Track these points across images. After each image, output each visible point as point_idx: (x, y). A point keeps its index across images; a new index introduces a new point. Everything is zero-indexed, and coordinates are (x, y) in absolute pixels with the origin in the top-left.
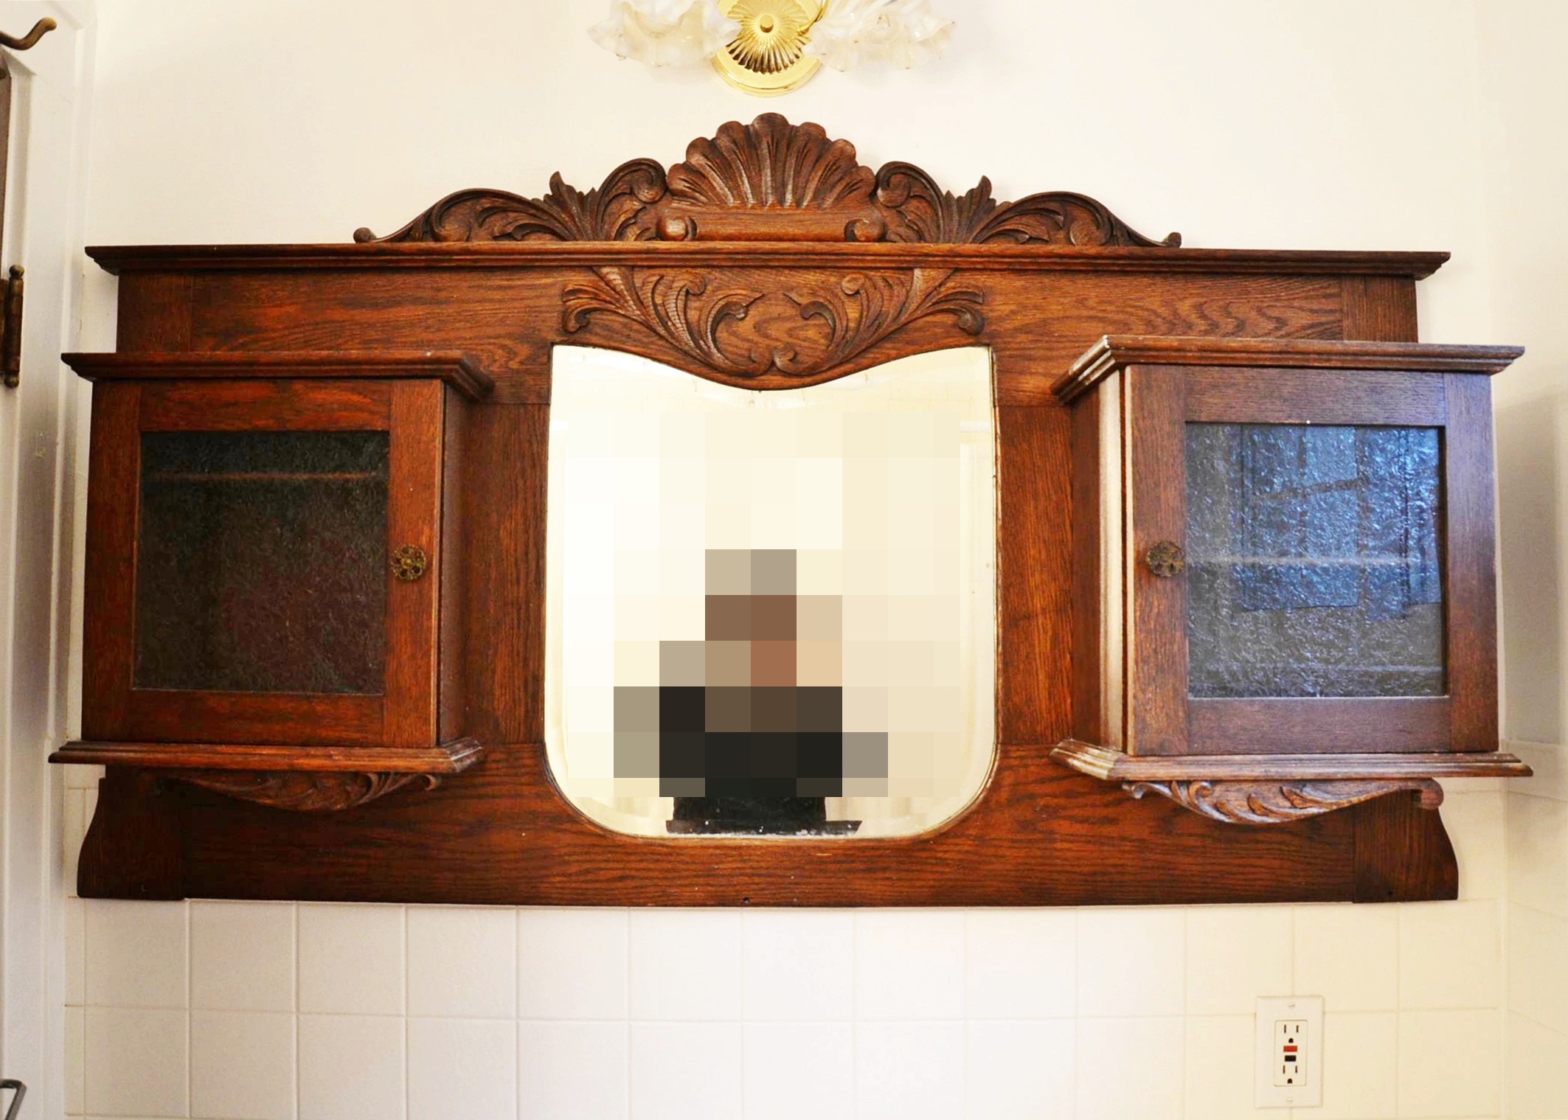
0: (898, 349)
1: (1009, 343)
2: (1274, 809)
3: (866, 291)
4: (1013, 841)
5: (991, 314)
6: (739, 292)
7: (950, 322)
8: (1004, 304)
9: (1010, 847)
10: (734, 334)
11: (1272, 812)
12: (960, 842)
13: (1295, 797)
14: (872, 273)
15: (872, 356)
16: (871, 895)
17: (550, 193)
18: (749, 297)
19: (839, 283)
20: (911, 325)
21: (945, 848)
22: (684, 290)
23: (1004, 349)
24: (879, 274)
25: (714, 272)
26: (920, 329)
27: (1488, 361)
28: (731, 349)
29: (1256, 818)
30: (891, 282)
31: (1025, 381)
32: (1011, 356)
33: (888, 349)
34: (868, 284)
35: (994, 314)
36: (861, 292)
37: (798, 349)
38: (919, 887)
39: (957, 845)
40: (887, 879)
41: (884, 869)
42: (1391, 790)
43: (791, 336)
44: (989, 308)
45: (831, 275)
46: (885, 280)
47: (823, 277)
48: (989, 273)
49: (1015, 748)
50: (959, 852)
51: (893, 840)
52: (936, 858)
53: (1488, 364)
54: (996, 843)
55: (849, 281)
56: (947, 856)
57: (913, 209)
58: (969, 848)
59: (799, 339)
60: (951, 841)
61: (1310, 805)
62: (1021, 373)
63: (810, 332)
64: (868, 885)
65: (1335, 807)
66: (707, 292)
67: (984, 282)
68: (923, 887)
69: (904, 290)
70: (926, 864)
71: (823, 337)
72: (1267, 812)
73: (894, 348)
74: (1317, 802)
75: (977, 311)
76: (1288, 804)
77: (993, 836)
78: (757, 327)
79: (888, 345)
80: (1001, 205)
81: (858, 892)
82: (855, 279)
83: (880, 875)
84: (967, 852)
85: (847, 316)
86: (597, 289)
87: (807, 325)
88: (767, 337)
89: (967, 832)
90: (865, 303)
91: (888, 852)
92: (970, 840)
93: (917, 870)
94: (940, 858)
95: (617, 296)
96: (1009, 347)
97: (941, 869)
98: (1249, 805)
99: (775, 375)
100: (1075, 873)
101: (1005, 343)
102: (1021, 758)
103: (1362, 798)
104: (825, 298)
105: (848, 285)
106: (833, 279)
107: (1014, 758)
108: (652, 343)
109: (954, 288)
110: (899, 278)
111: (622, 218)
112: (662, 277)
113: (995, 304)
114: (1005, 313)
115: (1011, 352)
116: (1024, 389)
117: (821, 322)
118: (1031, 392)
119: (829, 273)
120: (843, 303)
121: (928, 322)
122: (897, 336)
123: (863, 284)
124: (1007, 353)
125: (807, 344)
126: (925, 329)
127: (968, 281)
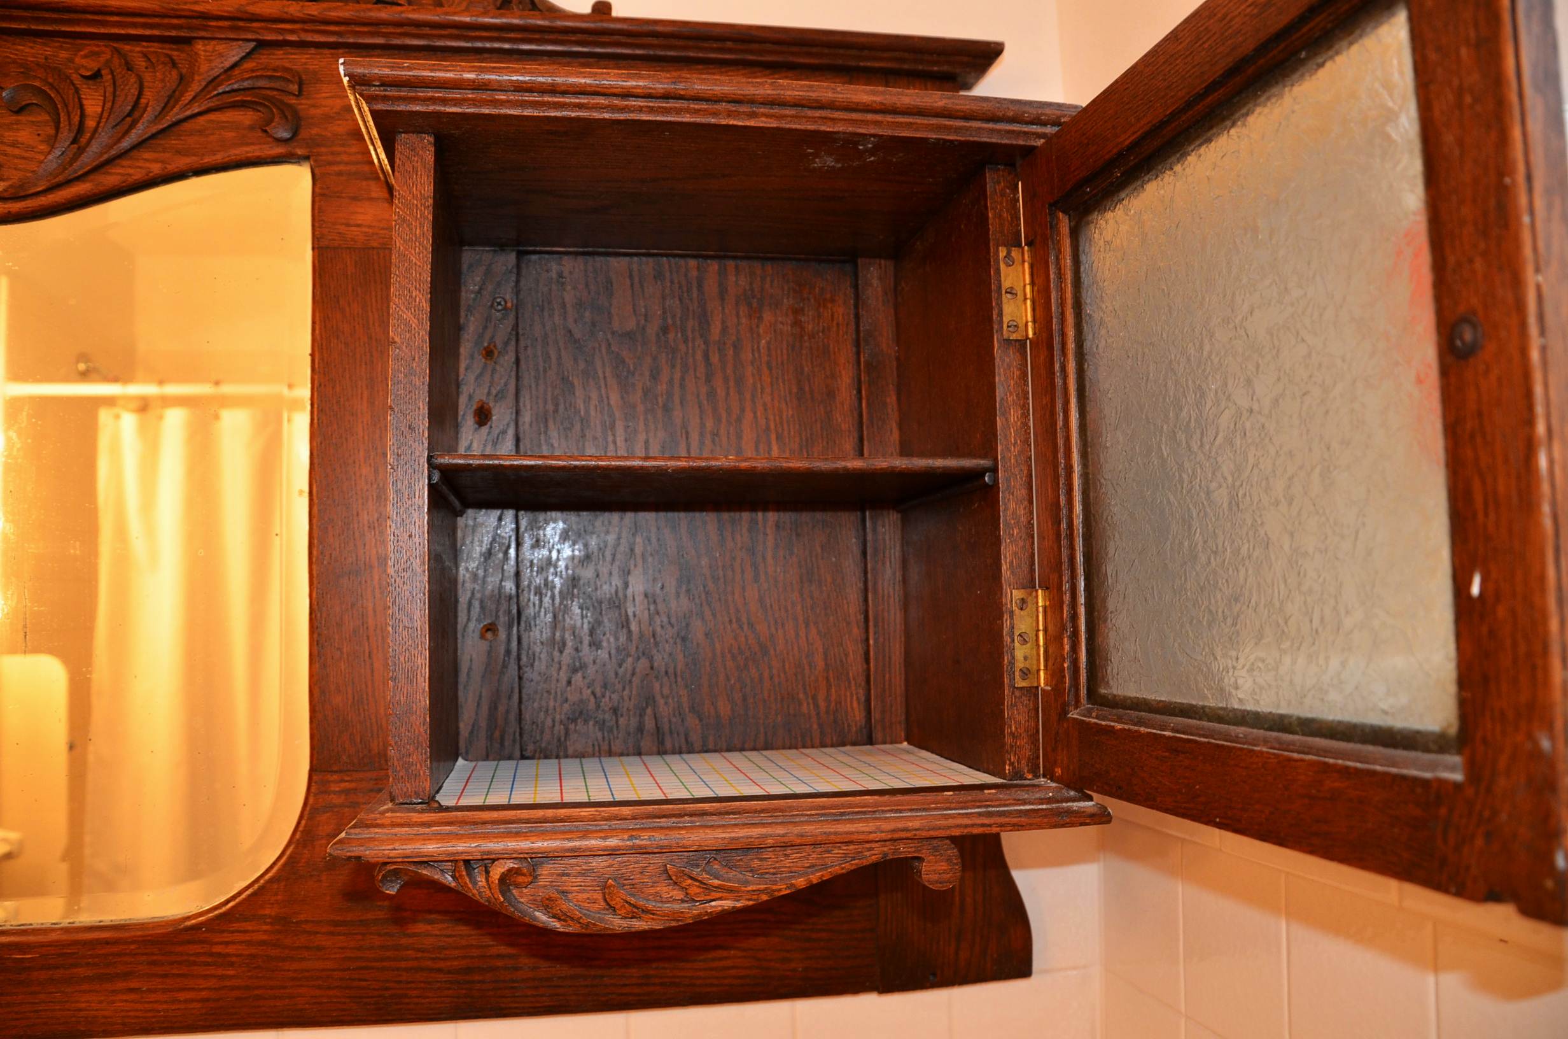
0: (162, 162)
1: (339, 154)
2: (651, 905)
3: (112, 73)
4: (336, 924)
5: (313, 111)
7: (247, 123)
8: (332, 97)
9: (332, 933)
11: (646, 911)
12: (250, 928)
13: (690, 881)
14: (127, 48)
15: (121, 171)
16: (105, 1017)
19: (71, 61)
20: (187, 126)
21: (227, 937)
23: (330, 163)
24: (138, 49)
26: (201, 132)
29: (617, 923)
30: (154, 60)
31: (360, 210)
32: (340, 174)
33: (146, 160)
34: (116, 61)
35: (319, 111)
36: (103, 72)
38: (186, 1001)
39: (246, 932)
40: (132, 990)
41: (126, 976)
42: (865, 862)
44: (309, 102)
45: (61, 48)
46: (145, 55)
47: (49, 51)
48: (313, 50)
49: (335, 777)
50: (249, 943)
51: (142, 926)
52: (212, 955)
53: (1025, 133)
54: (308, 927)
55: (85, 56)
56: (230, 950)
58: (265, 937)
59: (4, 143)
60: (236, 926)
61: (719, 895)
62: (355, 198)
63: (22, 133)
64: (101, 1002)
65: (765, 898)
67: (305, 64)
68: (192, 1001)
69: (174, 73)
70: (195, 963)
71: (43, 141)
72: (637, 911)
73: (156, 161)
74: (730, 890)
75: (290, 106)
76: (678, 894)
77: (302, 917)
79: (146, 155)
81: (82, 1014)
82: (97, 54)
83: (120, 985)
84: (262, 943)
85: (81, 107)
87: (18, 123)
89: (261, 912)
90: (110, 89)
91: (133, 947)
92: (266, 923)
93: (179, 975)
94: (219, 954)
96: (338, 159)
97: (220, 972)
98: (605, 900)
100: (440, 970)
101: (332, 153)
102: (346, 792)
103: (815, 878)
104: (45, 81)
105: (84, 62)
106: (63, 55)
107: (335, 793)
109: (253, 71)
110: (170, 57)
113: (318, 96)
114: (334, 110)
115: (342, 167)
116: (359, 222)
117: (40, 118)
118: (370, 227)
119: (57, 44)
120: (77, 90)
121: (212, 121)
122: (162, 142)
123: (108, 61)
124: (336, 168)
125: (17, 152)
126: (207, 132)
127: (278, 63)
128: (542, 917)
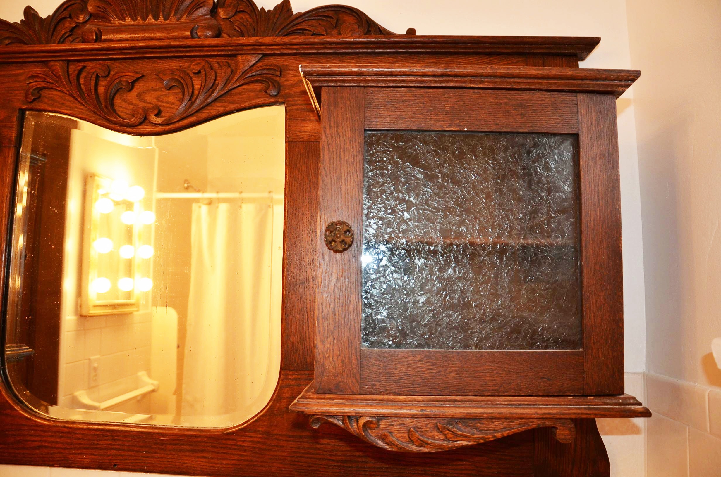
0: (224, 107)
1: (297, 101)
2: (430, 441)
3: (205, 71)
4: (289, 436)
5: (286, 83)
6: (128, 74)
7: (259, 89)
8: (294, 76)
9: (287, 441)
10: (125, 100)
11: (428, 444)
12: (253, 435)
13: (447, 432)
14: (211, 60)
16: (194, 467)
17: (24, 19)
18: (133, 77)
19: (190, 67)
20: (234, 91)
21: (244, 439)
22: (95, 74)
23: (293, 105)
24: (215, 60)
25: (115, 63)
26: (240, 94)
27: (612, 83)
28: (121, 109)
29: (414, 448)
30: (221, 64)
31: (306, 125)
32: (297, 109)
34: (207, 65)
35: (288, 83)
36: (201, 71)
37: (162, 109)
38: (226, 464)
39: (251, 437)
40: (205, 457)
41: (202, 451)
42: (529, 428)
43: (158, 101)
44: (284, 79)
45: (186, 62)
46: (218, 63)
47: (181, 64)
48: (286, 57)
49: (291, 372)
50: (253, 442)
51: (209, 431)
52: (237, 445)
53: (612, 85)
54: (277, 437)
55: (195, 65)
56: (245, 444)
57: (238, 19)
58: (259, 440)
59: (163, 102)
60: (247, 434)
61: (461, 439)
62: (303, 120)
63: (170, 98)
64: (193, 461)
65: (482, 441)
66: (110, 75)
67: (283, 62)
68: (228, 464)
69: (229, 69)
70: (230, 449)
71: (178, 101)
72: (423, 444)
73: (221, 107)
74: (466, 437)
75: (276, 81)
76: (442, 437)
77: (275, 432)
78: (139, 95)
79: (218, 105)
80: (296, 14)
81: (185, 465)
82: (199, 63)
83: (200, 455)
84: (258, 442)
85: (193, 85)
86: (46, 75)
87: (169, 93)
88: (145, 101)
89: (258, 429)
90: (204, 78)
91: (206, 439)
92: (260, 434)
93: (225, 453)
94: (240, 445)
95: (57, 79)
96: (297, 103)
97: (240, 453)
98: (409, 437)
99: (147, 125)
100: (333, 460)
101: (295, 101)
102: (295, 379)
103: (505, 433)
104: (179, 76)
105: (194, 67)
106: (186, 65)
107: (291, 379)
108: (76, 107)
109: (261, 67)
110: (227, 62)
111: (63, 32)
112: (84, 67)
113: (289, 76)
114: (295, 82)
115: (298, 107)
116: (305, 130)
117: (177, 91)
118: (310, 132)
119: (185, 61)
120: (191, 79)
121: (244, 89)
122: (224, 99)
123: (203, 66)
124: (295, 107)
125: (168, 105)
126: (242, 93)
127: (271, 63)
128: (381, 443)
